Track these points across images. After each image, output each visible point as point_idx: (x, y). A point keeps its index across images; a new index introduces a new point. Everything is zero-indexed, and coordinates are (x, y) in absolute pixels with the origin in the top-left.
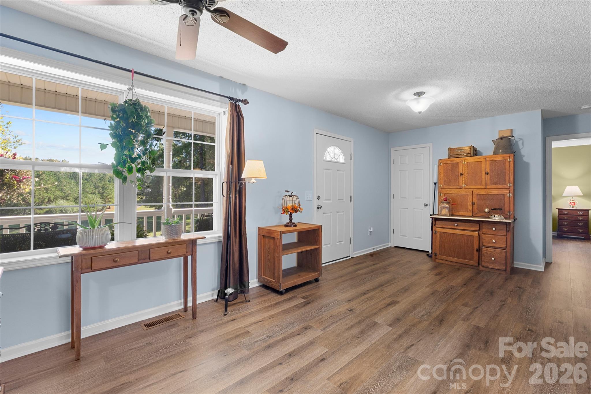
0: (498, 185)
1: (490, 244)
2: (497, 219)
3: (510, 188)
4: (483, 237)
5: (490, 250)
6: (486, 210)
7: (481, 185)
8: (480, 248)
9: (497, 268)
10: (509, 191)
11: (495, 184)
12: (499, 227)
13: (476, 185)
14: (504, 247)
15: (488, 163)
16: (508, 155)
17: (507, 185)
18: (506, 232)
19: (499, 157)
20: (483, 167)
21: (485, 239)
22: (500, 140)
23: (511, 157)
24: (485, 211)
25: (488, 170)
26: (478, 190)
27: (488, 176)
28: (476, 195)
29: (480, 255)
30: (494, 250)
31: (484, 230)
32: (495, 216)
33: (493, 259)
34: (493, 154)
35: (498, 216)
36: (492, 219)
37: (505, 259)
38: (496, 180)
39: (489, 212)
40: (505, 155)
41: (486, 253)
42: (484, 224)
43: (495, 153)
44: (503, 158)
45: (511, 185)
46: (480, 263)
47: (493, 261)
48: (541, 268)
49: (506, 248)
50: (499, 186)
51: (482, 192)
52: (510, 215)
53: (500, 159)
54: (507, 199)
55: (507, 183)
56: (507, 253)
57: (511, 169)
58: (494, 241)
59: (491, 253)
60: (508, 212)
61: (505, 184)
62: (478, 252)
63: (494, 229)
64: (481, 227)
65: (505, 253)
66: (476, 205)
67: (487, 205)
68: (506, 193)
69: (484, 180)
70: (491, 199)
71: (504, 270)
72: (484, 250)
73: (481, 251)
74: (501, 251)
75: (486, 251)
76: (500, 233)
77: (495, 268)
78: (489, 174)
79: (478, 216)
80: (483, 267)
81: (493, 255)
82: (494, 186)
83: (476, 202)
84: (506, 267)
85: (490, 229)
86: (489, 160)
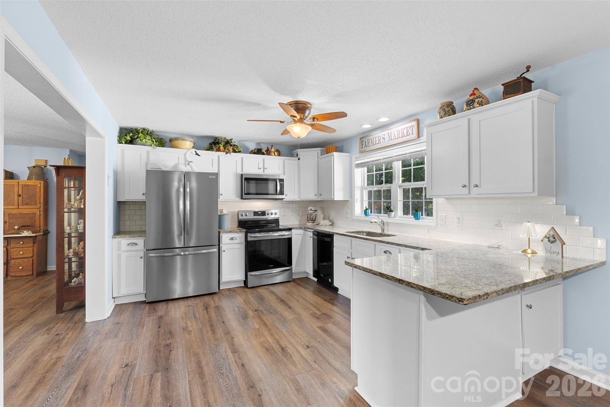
0: (30, 205)
1: (18, 256)
2: (26, 234)
3: (40, 208)
4: (11, 251)
5: (18, 261)
6: (16, 227)
7: (13, 205)
8: (9, 261)
9: (24, 274)
10: (40, 210)
11: (27, 204)
12: (26, 241)
13: (9, 206)
14: (31, 256)
15: (20, 186)
16: (39, 181)
17: (38, 205)
18: (32, 244)
19: (31, 183)
20: (15, 189)
21: (13, 252)
22: (33, 168)
23: (41, 184)
24: (14, 229)
25: (20, 193)
26: (11, 210)
27: (20, 198)
28: (8, 215)
29: (9, 267)
30: (22, 260)
31: (12, 245)
32: (23, 232)
33: (21, 268)
34: (27, 180)
35: (26, 231)
36: (21, 234)
37: (31, 266)
38: (28, 201)
39: (18, 229)
40: (36, 181)
41: (14, 264)
42: (12, 240)
43: (29, 178)
44: (35, 183)
45: (41, 205)
46: (8, 275)
47: (20, 270)
48: (54, 268)
49: (33, 256)
50: (31, 207)
51: (15, 212)
52: (40, 230)
53: (32, 184)
54: (37, 217)
55: (37, 204)
56: (34, 261)
57: (41, 193)
58: (22, 253)
59: (19, 264)
60: (38, 228)
61: (36, 205)
62: (6, 265)
63: (22, 243)
64: (9, 243)
65: (32, 261)
66: (7, 223)
67: (19, 222)
68: (37, 212)
69: (16, 201)
70: (23, 218)
71: (31, 275)
72: (12, 262)
73: (9, 264)
74: (28, 260)
75: (14, 263)
76: (27, 245)
77: (23, 275)
78: (21, 196)
79: (10, 233)
80: (12, 276)
81: (21, 265)
82: (26, 206)
83: (7, 221)
84: (33, 272)
85: (18, 243)
86: (21, 184)
